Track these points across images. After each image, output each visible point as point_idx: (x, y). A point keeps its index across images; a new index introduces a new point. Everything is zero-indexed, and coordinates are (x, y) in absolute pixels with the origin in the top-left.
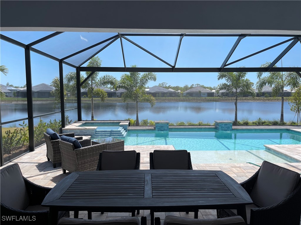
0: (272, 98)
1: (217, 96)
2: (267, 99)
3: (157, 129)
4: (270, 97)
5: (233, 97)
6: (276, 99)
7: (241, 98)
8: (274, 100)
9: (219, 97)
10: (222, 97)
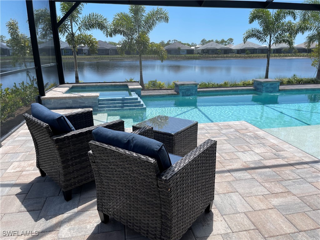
0: (253, 55)
1: (197, 54)
2: (248, 56)
3: (181, 94)
4: (251, 54)
5: (214, 54)
6: (256, 57)
7: (222, 55)
8: (255, 57)
9: (199, 55)
10: (202, 54)
